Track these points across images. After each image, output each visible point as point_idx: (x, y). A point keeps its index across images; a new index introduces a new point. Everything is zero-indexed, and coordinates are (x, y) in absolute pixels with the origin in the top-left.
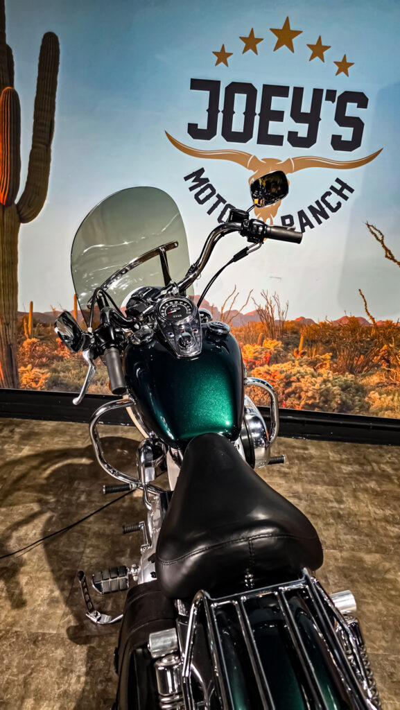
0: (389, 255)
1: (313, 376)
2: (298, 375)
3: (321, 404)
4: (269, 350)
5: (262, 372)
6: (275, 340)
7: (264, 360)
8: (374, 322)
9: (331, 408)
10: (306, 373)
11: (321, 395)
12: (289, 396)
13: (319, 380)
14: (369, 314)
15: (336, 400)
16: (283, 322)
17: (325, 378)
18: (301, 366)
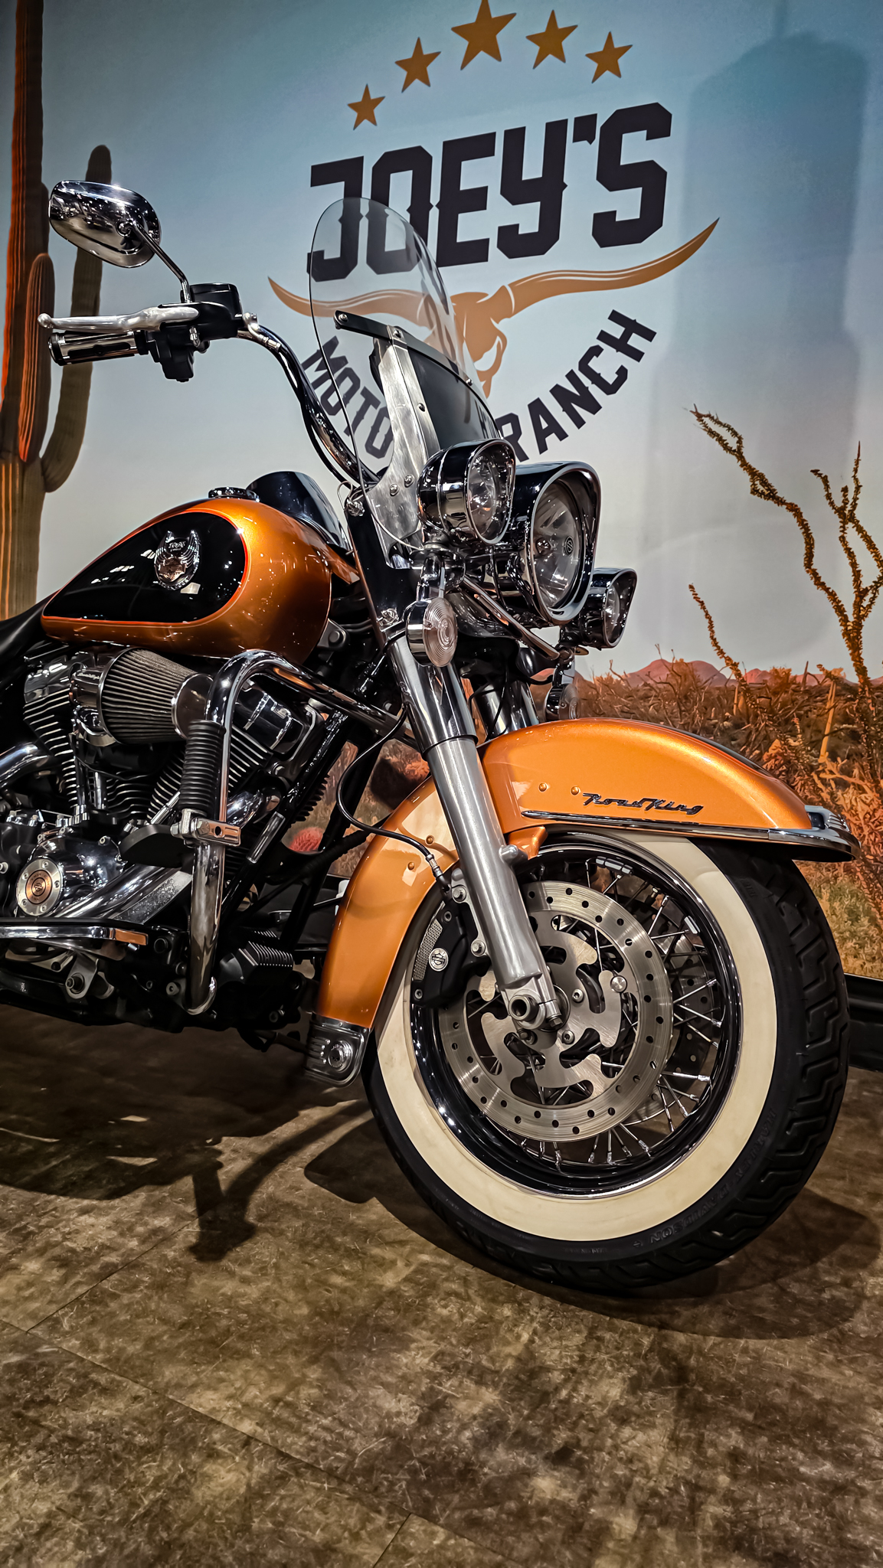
0: (760, 488)
8: (739, 675)
14: (721, 652)
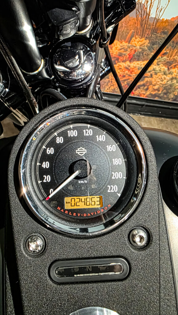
1: (165, 74)
2: (153, 72)
3: (162, 95)
4: (134, 48)
5: (122, 68)
6: (143, 39)
7: (128, 56)
9: (168, 98)
10: (160, 70)
11: (165, 88)
12: (139, 88)
13: (168, 77)
15: (175, 92)
16: (158, 20)
17: (173, 76)
18: (158, 65)
